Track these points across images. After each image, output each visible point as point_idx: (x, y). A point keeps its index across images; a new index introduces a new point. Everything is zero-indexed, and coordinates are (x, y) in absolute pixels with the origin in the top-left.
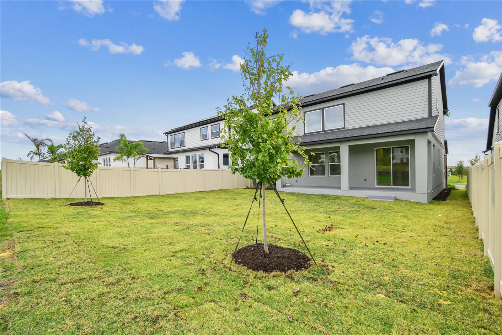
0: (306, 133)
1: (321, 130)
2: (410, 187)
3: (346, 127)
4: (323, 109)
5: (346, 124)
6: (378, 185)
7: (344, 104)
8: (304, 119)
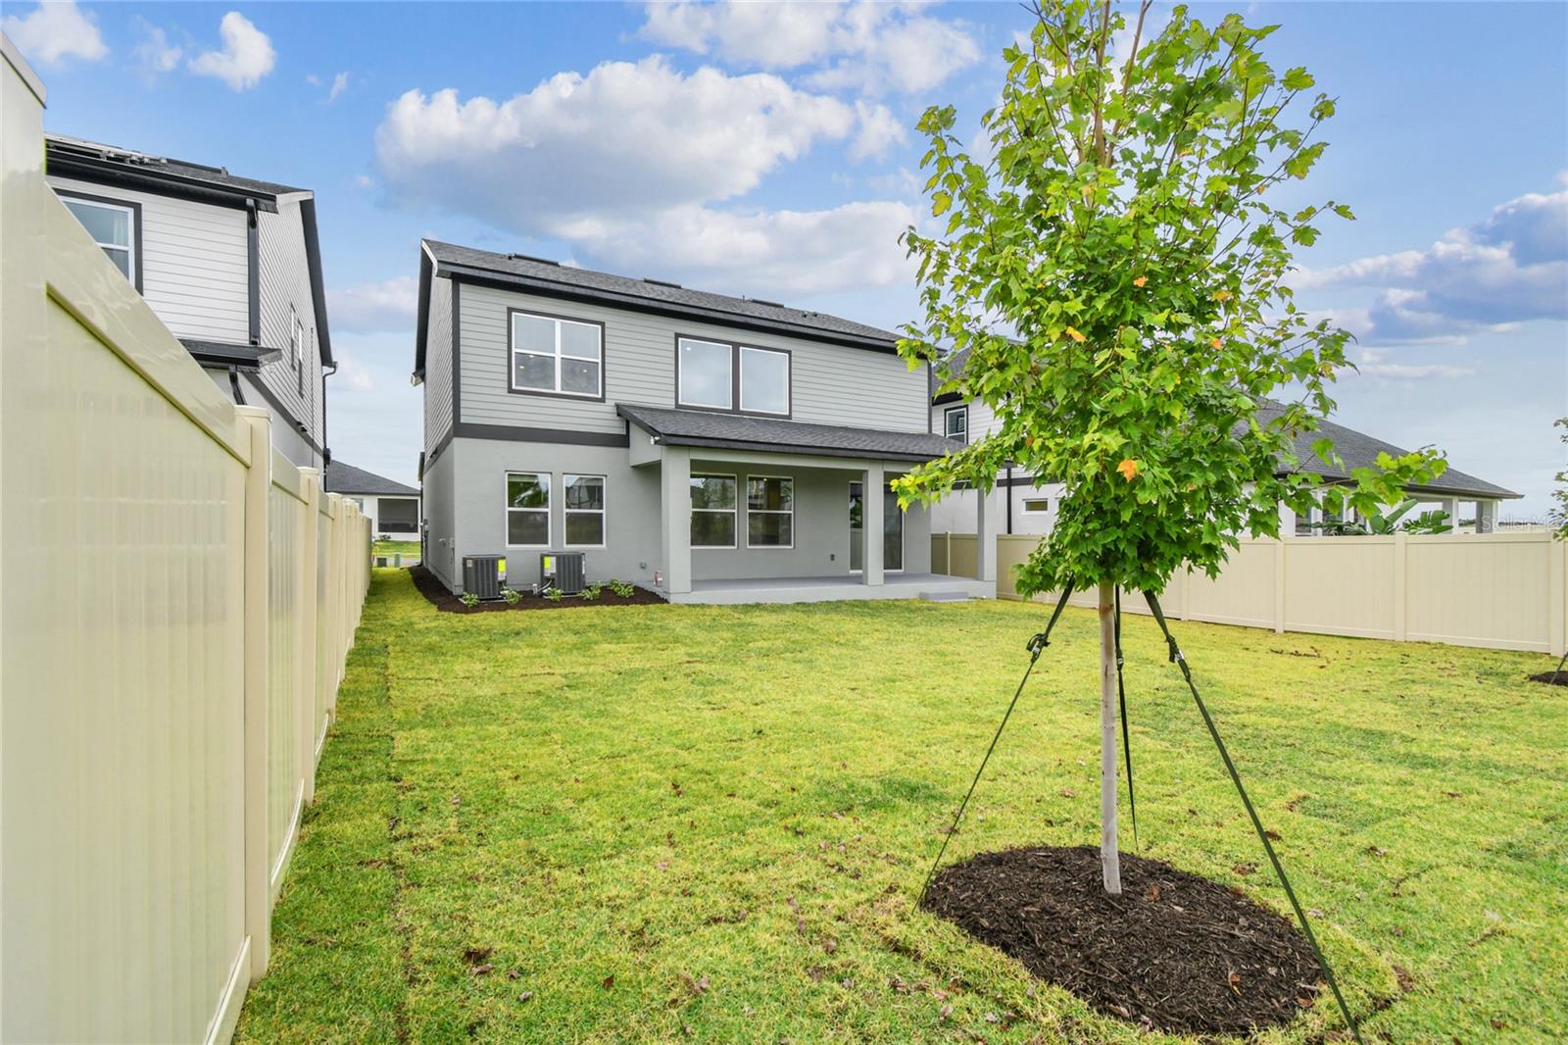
0: (680, 402)
1: (730, 408)
3: (794, 415)
4: (736, 346)
5: (793, 408)
6: (851, 569)
7: (790, 352)
8: (675, 358)
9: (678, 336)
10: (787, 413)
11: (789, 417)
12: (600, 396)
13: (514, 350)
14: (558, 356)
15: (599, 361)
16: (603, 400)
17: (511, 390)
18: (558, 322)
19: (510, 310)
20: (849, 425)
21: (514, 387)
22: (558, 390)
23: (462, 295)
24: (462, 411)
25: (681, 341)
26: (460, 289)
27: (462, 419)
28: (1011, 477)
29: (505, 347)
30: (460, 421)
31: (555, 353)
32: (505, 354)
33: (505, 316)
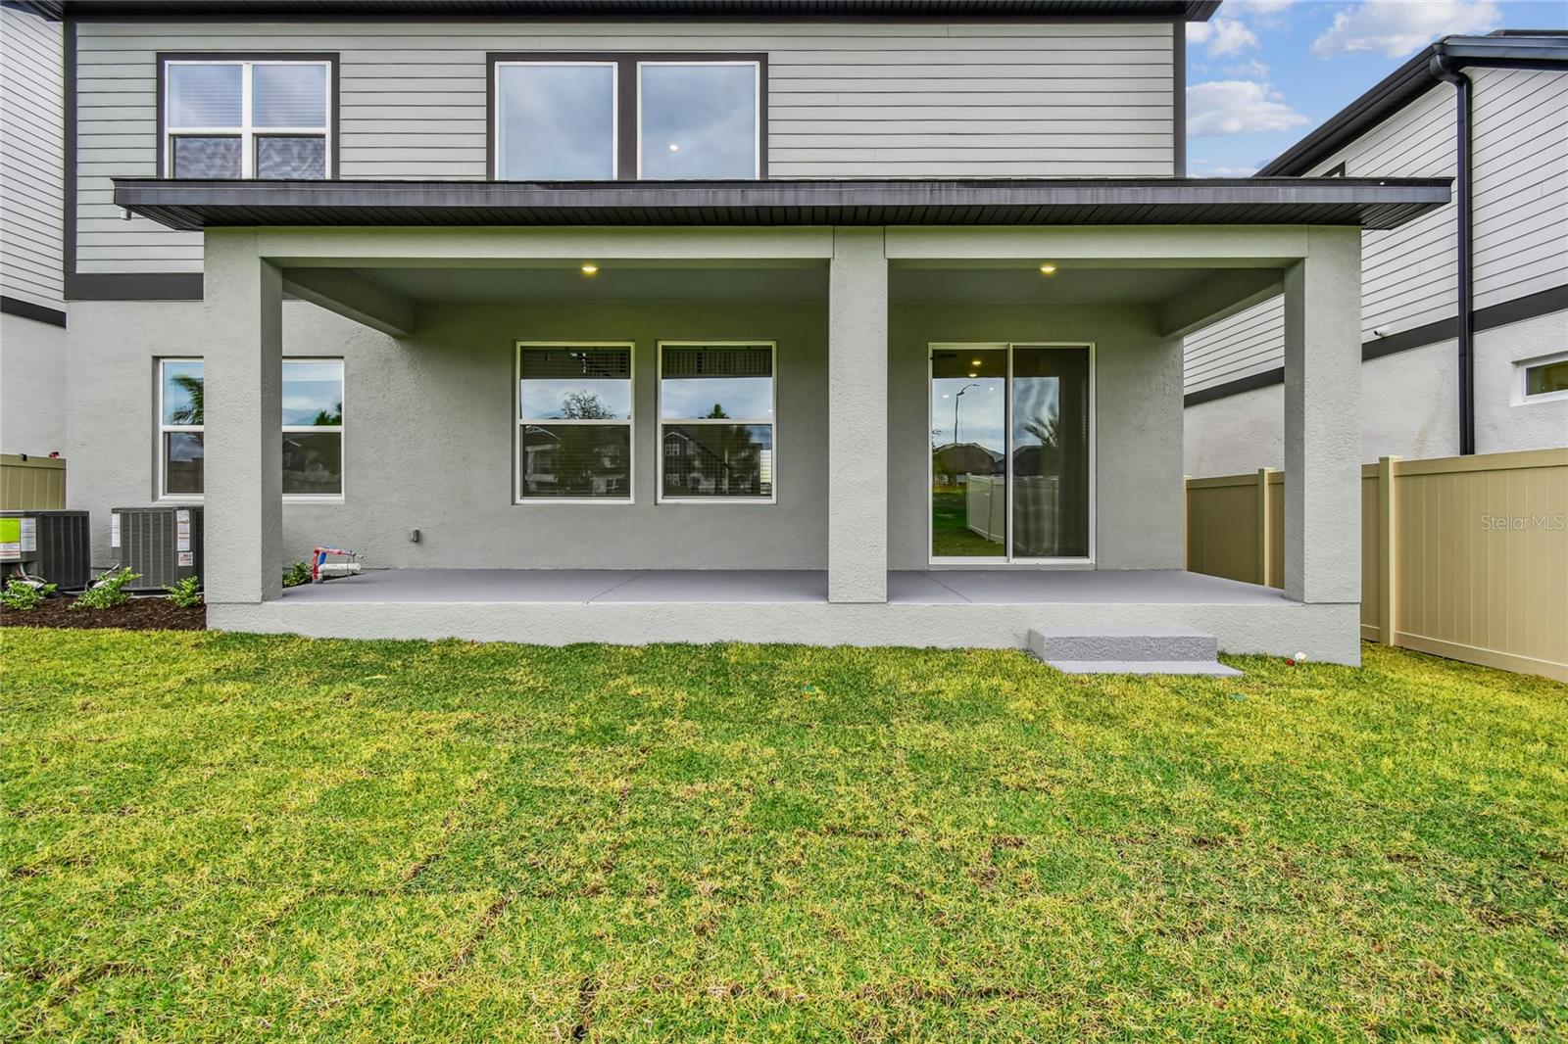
2: (1089, 562)
4: (628, 62)
6: (936, 553)
7: (762, 58)
8: (487, 106)
9: (492, 57)
13: (168, 130)
14: (247, 129)
15: (326, 130)
18: (247, 67)
19: (162, 57)
23: (81, 44)
24: (80, 253)
25: (500, 66)
26: (78, 34)
27: (81, 268)
28: (1472, 308)
29: (152, 127)
30: (78, 272)
31: (240, 125)
32: (152, 141)
33: (152, 71)
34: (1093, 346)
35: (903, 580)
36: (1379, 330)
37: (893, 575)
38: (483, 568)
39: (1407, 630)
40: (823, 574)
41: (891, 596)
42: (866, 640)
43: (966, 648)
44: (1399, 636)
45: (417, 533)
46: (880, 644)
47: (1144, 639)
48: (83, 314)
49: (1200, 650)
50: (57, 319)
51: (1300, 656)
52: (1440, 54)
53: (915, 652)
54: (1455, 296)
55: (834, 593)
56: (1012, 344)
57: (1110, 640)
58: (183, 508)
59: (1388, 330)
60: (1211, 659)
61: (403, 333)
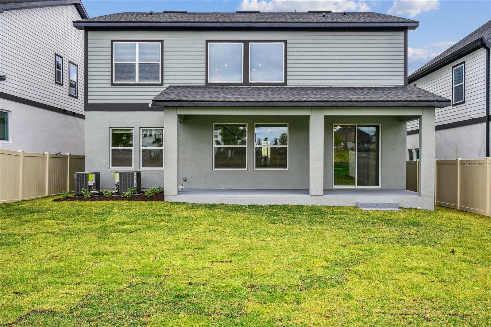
0: (209, 82)
1: (242, 82)
2: (380, 187)
3: (288, 82)
4: (246, 43)
5: (288, 78)
6: (335, 185)
7: (285, 41)
8: (206, 55)
9: (207, 41)
10: (283, 82)
11: (285, 84)
12: (160, 82)
13: (114, 62)
14: (137, 62)
15: (160, 62)
16: (162, 85)
17: (112, 84)
18: (137, 44)
19: (112, 41)
20: (333, 86)
21: (114, 82)
22: (137, 81)
23: (89, 37)
24: (89, 98)
25: (210, 44)
26: (88, 34)
27: (89, 102)
28: (489, 114)
29: (110, 61)
30: (88, 103)
31: (135, 61)
32: (110, 65)
33: (110, 45)
34: (380, 125)
35: (327, 191)
36: (471, 116)
37: (324, 190)
38: (204, 188)
39: (462, 205)
40: (308, 190)
41: (324, 194)
42: (319, 204)
43: (342, 206)
44: (460, 207)
45: (186, 178)
46: (322, 205)
47: (382, 203)
48: (89, 115)
49: (395, 206)
50: (82, 117)
51: (419, 208)
52: (481, 41)
53: (330, 207)
54: (485, 110)
55: (311, 193)
56: (357, 124)
57: (375, 204)
58: (135, 172)
59: (474, 117)
60: (397, 208)
61: (182, 121)
